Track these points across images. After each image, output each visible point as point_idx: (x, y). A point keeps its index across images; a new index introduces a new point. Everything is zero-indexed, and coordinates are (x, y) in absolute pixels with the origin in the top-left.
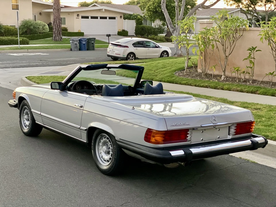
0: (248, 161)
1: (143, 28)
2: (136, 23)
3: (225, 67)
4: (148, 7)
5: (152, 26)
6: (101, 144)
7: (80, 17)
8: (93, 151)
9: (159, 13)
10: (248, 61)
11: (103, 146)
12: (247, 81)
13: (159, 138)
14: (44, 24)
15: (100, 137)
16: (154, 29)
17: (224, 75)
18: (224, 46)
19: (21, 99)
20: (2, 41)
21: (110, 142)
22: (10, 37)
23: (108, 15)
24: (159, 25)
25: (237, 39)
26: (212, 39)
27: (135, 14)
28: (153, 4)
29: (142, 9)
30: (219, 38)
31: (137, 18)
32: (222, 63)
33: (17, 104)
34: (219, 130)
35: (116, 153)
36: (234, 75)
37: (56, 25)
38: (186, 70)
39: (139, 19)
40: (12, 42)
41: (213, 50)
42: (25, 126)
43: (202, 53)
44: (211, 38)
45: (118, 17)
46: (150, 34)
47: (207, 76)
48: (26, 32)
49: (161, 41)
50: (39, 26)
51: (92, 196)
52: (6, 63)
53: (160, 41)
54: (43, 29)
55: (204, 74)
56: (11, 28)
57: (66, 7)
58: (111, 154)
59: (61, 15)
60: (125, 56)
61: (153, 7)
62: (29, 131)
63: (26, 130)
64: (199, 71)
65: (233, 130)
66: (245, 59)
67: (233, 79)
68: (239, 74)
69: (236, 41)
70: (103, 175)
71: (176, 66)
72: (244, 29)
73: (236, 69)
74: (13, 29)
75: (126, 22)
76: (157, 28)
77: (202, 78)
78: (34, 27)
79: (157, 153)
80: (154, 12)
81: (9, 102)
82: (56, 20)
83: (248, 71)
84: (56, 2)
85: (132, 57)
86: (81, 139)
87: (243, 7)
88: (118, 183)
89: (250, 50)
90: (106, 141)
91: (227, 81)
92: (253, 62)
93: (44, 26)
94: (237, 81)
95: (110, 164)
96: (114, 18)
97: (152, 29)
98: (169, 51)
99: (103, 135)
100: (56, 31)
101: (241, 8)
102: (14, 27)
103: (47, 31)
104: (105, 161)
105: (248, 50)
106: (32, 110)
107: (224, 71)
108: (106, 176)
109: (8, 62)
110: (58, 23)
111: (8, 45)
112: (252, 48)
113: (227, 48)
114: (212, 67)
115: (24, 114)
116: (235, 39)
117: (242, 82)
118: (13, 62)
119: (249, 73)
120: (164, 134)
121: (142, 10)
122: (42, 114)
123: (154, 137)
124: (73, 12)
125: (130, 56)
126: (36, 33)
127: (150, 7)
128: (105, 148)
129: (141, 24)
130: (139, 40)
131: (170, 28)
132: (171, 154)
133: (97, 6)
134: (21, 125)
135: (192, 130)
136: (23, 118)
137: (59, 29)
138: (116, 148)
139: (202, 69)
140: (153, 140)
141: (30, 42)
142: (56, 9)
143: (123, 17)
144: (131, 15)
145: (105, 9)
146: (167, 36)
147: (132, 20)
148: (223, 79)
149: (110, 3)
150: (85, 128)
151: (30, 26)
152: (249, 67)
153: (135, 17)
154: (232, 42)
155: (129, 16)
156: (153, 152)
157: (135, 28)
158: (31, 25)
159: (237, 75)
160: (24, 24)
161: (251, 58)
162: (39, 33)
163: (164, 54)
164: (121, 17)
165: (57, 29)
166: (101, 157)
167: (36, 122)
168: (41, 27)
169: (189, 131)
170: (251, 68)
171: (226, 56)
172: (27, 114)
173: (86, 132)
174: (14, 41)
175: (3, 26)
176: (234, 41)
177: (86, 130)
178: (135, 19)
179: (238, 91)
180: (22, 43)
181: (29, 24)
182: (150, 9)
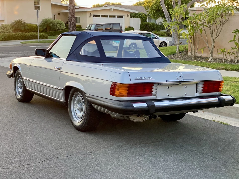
0: (221, 123)
1: (147, 25)
2: (141, 21)
3: (213, 49)
4: (152, 6)
5: (156, 23)
6: (75, 102)
7: (92, 16)
8: (69, 109)
9: (161, 11)
10: (233, 42)
11: (77, 104)
12: (232, 61)
13: (123, 91)
14: (61, 22)
15: (75, 96)
16: (157, 25)
17: (211, 57)
18: (211, 29)
19: (16, 69)
20: (25, 36)
21: (83, 100)
22: (32, 33)
23: (116, 14)
24: (162, 23)
25: (223, 23)
26: (201, 24)
27: (140, 13)
28: (156, 3)
29: (146, 8)
30: (207, 23)
31: (142, 16)
32: (210, 46)
33: (12, 73)
34: (186, 87)
35: (87, 109)
36: (220, 56)
37: (71, 23)
38: (178, 54)
39: (144, 17)
40: (34, 37)
41: (201, 34)
42: (19, 93)
43: (192, 37)
44: (199, 23)
45: (125, 15)
46: (153, 30)
47: (196, 58)
48: (46, 29)
49: (163, 35)
50: (57, 24)
51: (60, 146)
52: (25, 53)
53: (161, 35)
54: (60, 26)
55: (193, 57)
56: (34, 25)
57: (80, 8)
58: (83, 111)
59: (75, 14)
60: (127, 46)
61: (155, 6)
62: (21, 97)
63: (19, 97)
64: (189, 54)
65: (200, 88)
66: (231, 41)
67: (220, 60)
68: (225, 55)
69: (223, 25)
70: (77, 131)
71: (169, 51)
72: (230, 13)
73: (222, 50)
74: (35, 27)
75: (132, 20)
76: (160, 25)
77: (192, 60)
78: (53, 25)
79: (120, 105)
80: (156, 11)
81: (7, 73)
82: (71, 19)
83: (233, 52)
84: (71, 3)
85: (134, 47)
86: (60, 99)
87: (237, 5)
88: (89, 137)
89: (235, 32)
90: (80, 99)
91: (214, 61)
92: (238, 44)
93: (61, 24)
94: (223, 62)
95: (83, 120)
96: (122, 17)
97: (155, 25)
98: (168, 42)
99: (77, 93)
100: (71, 28)
101: (235, 6)
102: (36, 25)
103: (64, 28)
104: (79, 118)
105: (233, 32)
106: (23, 77)
107: (212, 53)
108: (79, 132)
109: (27, 52)
110: (73, 21)
111: (30, 39)
112: (236, 30)
113: (214, 31)
114: (200, 50)
115: (18, 83)
116: (221, 24)
117: (228, 62)
118: (31, 52)
119: (234, 54)
120: (128, 87)
121: (146, 10)
122: (30, 80)
123: (118, 90)
124: (86, 12)
125: (132, 46)
126: (55, 30)
127: (153, 6)
128: (78, 105)
129: (146, 21)
130: (140, 32)
131: (168, 21)
132: (133, 106)
133: (107, 6)
134: (16, 92)
135: (157, 85)
136: (17, 86)
137: (74, 26)
138: (87, 104)
139: (191, 52)
140: (117, 92)
141: (49, 37)
142: (71, 9)
143: (129, 16)
144: (136, 14)
145: (114, 9)
146: (168, 31)
147: (138, 18)
148: (210, 60)
149: (120, 5)
150: (62, 88)
151: (49, 24)
152: (234, 48)
153: (140, 16)
154: (219, 25)
155: (135, 15)
156: (116, 104)
157: (140, 25)
158: (51, 23)
159: (223, 57)
160: (44, 22)
161: (236, 40)
162: (57, 30)
163: (163, 45)
164: (128, 15)
165: (72, 26)
166: (76, 114)
167: (26, 88)
168: (59, 25)
169: (153, 86)
170: (236, 49)
171: (214, 39)
172: (20, 82)
173: (63, 92)
174: (35, 36)
175: (27, 24)
176: (220, 24)
177: (63, 90)
178: (140, 18)
179: (223, 69)
180: (41, 38)
181: (48, 22)
182: (153, 8)
